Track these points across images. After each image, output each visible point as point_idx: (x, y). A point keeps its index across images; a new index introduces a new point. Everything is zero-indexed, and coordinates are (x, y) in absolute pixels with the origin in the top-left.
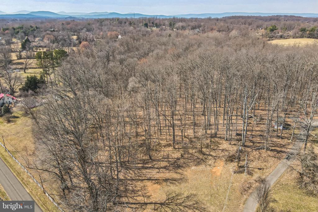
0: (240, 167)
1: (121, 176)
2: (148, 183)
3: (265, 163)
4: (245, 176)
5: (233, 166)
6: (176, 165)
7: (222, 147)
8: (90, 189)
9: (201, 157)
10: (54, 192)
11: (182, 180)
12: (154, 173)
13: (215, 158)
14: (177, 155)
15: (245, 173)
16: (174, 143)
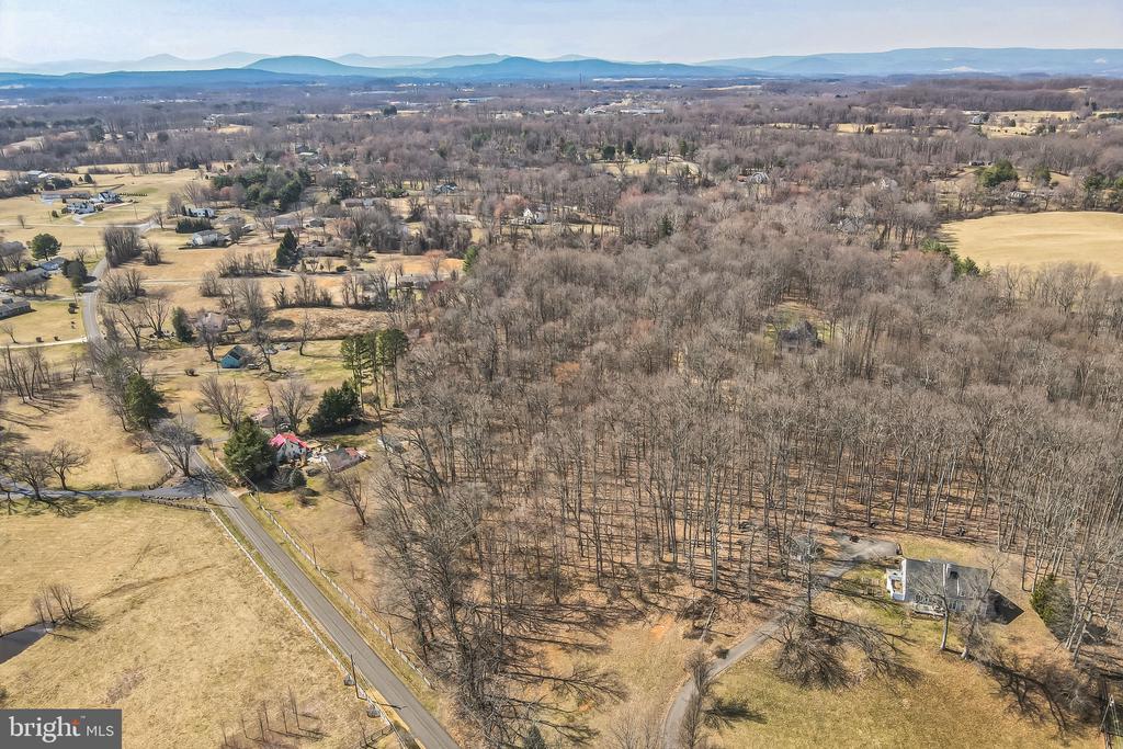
0: (696, 628)
1: (507, 631)
2: (550, 648)
3: (738, 625)
4: (698, 643)
5: (685, 626)
6: (598, 620)
7: (679, 591)
8: (463, 648)
9: (639, 605)
10: (410, 649)
11: (603, 650)
12: (563, 633)
13: (664, 611)
14: (602, 600)
15: (700, 640)
16: (600, 578)
